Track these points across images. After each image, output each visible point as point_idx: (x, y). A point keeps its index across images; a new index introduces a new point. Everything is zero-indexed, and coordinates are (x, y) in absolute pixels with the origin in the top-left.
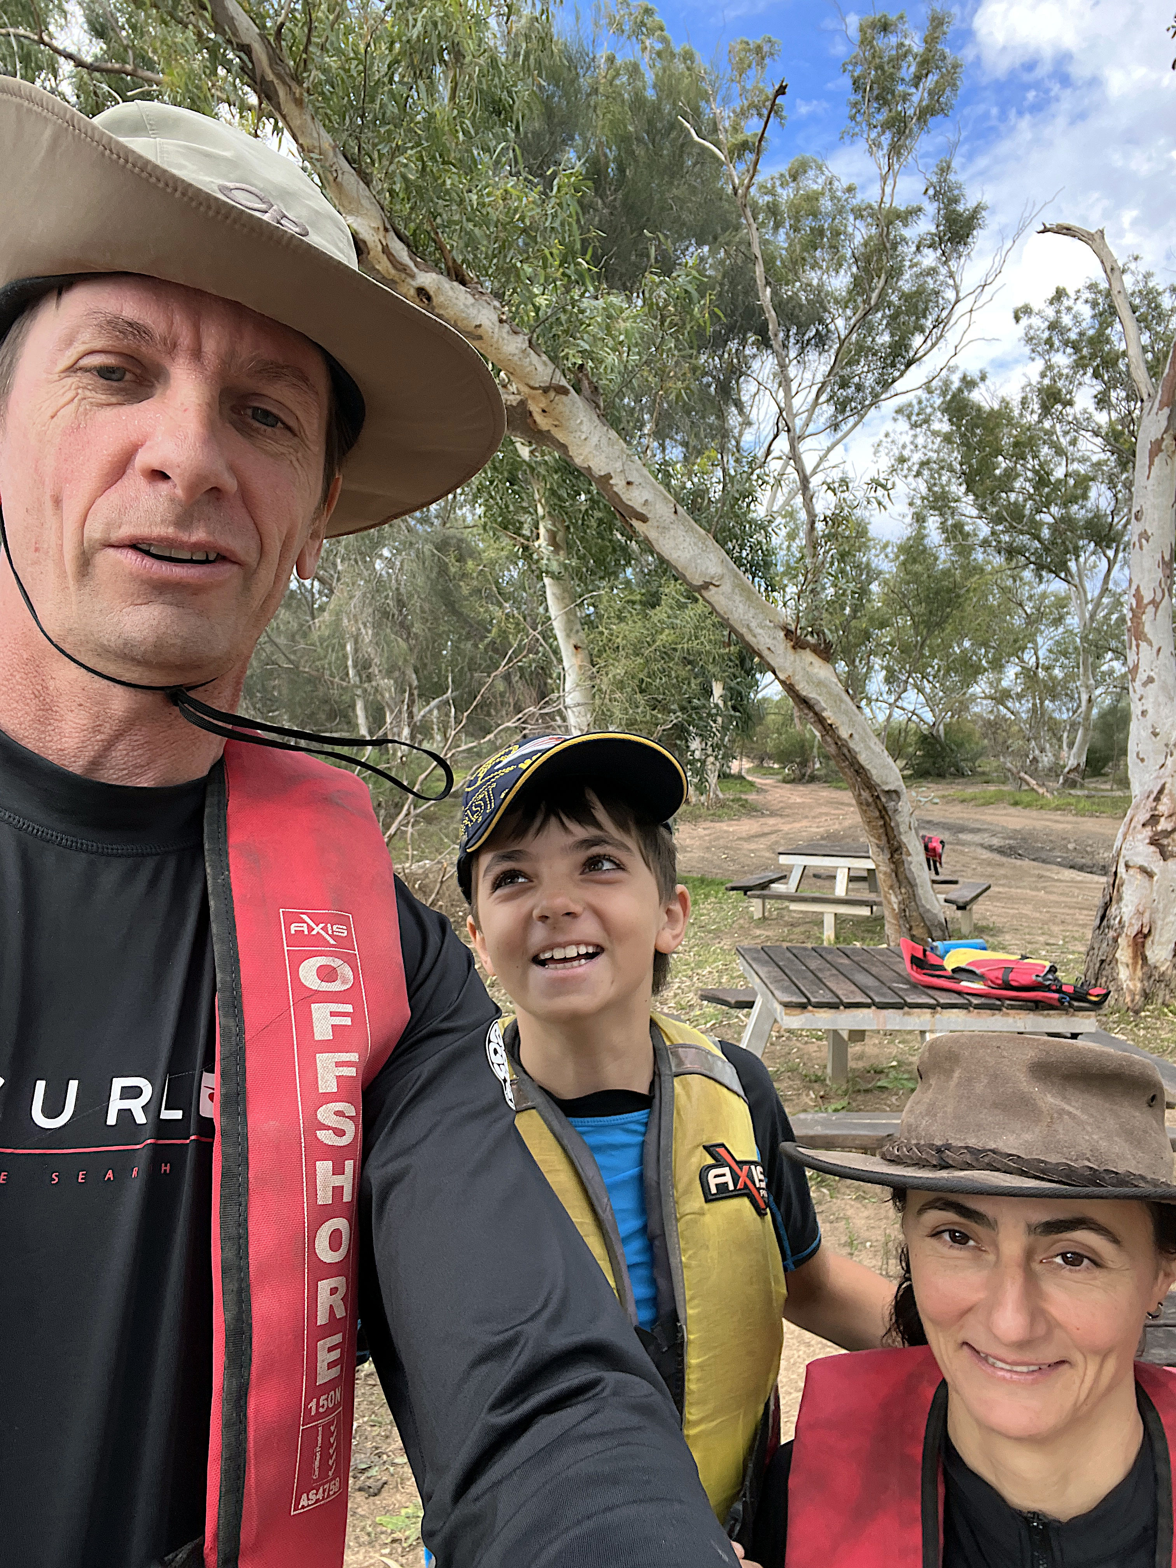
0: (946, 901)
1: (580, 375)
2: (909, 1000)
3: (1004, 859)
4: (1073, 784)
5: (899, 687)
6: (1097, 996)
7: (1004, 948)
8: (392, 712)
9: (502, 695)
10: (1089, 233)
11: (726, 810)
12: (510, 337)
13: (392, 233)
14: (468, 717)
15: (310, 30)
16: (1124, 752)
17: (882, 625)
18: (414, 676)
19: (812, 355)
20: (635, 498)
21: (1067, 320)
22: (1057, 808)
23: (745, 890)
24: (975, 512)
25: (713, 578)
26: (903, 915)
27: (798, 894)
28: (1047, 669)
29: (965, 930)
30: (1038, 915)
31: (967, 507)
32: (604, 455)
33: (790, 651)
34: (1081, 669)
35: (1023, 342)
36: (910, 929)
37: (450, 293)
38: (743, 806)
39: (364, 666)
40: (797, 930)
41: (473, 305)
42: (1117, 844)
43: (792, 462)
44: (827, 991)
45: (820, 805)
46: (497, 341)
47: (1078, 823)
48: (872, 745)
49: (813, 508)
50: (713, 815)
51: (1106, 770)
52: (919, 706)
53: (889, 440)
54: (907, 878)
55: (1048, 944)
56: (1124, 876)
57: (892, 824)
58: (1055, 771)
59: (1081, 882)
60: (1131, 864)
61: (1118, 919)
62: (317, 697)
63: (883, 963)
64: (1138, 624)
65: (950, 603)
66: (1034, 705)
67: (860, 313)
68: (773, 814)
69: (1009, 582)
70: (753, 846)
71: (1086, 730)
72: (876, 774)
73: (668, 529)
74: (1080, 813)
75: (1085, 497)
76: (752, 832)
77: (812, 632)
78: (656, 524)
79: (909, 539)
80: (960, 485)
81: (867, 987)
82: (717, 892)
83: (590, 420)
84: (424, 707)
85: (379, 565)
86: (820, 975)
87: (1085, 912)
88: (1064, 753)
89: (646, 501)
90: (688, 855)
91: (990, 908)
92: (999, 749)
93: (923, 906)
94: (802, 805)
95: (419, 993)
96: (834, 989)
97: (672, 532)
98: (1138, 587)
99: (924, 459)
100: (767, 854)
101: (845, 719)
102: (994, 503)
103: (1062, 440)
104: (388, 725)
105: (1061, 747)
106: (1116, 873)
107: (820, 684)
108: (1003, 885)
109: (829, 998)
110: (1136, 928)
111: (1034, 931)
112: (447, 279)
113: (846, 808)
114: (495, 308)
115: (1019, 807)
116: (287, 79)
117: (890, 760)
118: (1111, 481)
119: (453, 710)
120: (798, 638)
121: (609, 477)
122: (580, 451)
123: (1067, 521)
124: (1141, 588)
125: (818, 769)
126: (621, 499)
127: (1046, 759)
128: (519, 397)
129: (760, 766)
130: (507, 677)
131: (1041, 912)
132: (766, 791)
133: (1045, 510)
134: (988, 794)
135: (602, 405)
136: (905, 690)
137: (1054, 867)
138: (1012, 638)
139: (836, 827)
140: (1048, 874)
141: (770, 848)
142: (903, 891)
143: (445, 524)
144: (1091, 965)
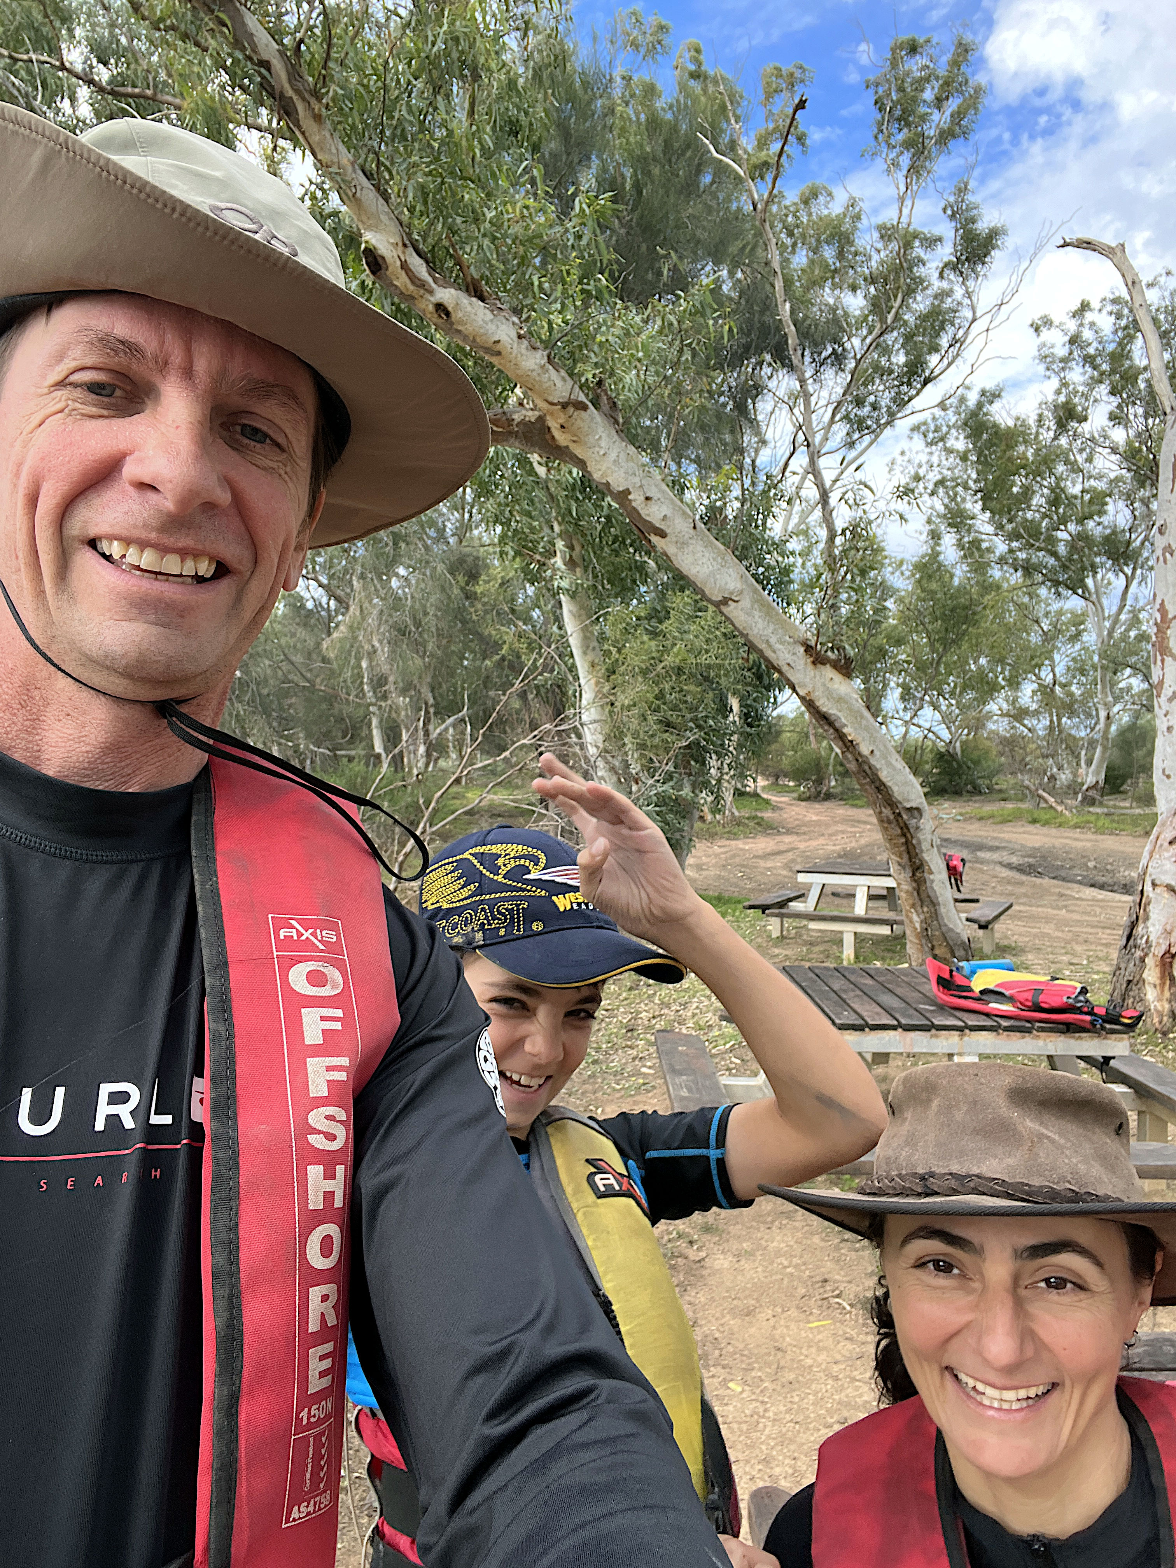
0: (968, 920)
1: (599, 391)
2: (936, 1022)
3: (1024, 878)
4: (1092, 802)
5: (915, 704)
6: (1130, 1018)
7: (1027, 968)
8: (408, 730)
9: (518, 712)
10: (1109, 247)
11: (741, 828)
12: (529, 353)
13: (411, 249)
14: (484, 734)
15: (329, 46)
16: (1147, 769)
17: (899, 642)
18: (430, 695)
19: (829, 373)
20: (654, 514)
21: (1087, 334)
22: (1076, 826)
23: (764, 908)
24: (990, 529)
25: (732, 593)
26: (926, 934)
27: (816, 913)
28: (1063, 686)
29: (987, 949)
30: (1060, 934)
31: (983, 523)
32: (622, 470)
33: (810, 667)
34: (1099, 686)
35: (1037, 361)
36: (933, 948)
37: (469, 309)
38: (758, 824)
39: (379, 682)
40: (816, 949)
41: (491, 321)
42: (1144, 862)
43: (810, 476)
44: (852, 1013)
45: (836, 823)
46: (516, 357)
47: (1097, 841)
48: (894, 762)
49: (833, 523)
50: (729, 832)
51: (1125, 787)
52: (935, 724)
53: (906, 458)
54: (929, 897)
55: (1072, 964)
56: (1151, 895)
57: (914, 842)
58: (1073, 788)
59: (1102, 901)
60: (1157, 882)
61: (1145, 939)
62: (332, 715)
63: (909, 984)
64: (1163, 639)
65: (966, 620)
66: (1051, 721)
67: (876, 332)
68: (789, 832)
69: (1026, 599)
70: (769, 864)
71: (1105, 748)
72: (897, 791)
73: (687, 544)
74: (1100, 831)
75: (1101, 513)
76: (768, 850)
77: (832, 648)
78: (674, 539)
79: (923, 557)
80: (976, 502)
81: (893, 1009)
82: (734, 911)
83: (609, 435)
84: (440, 725)
85: (395, 583)
86: (844, 996)
87: (1108, 931)
88: (1082, 770)
89: (665, 516)
90: (705, 873)
91: (1011, 927)
92: (1016, 766)
93: (946, 925)
94: (818, 823)
95: (409, 999)
96: (859, 1010)
97: (691, 547)
98: (1163, 601)
99: (939, 477)
100: (784, 873)
101: (866, 734)
102: (1010, 521)
103: (1078, 457)
104: (404, 743)
105: (1078, 764)
106: (1142, 892)
107: (840, 700)
108: (1023, 904)
109: (853, 1020)
110: (1164, 948)
111: (1057, 951)
112: (466, 295)
113: (863, 826)
114: (514, 324)
115: (1038, 825)
116: (307, 96)
117: (911, 776)
118: (1128, 497)
119: (469, 727)
120: (818, 653)
121: (627, 492)
122: (598, 467)
123: (1084, 537)
124: (1166, 603)
125: (833, 787)
126: (639, 515)
127: (1063, 777)
128: (537, 413)
129: (776, 783)
130: (523, 695)
131: (1063, 931)
132: (781, 809)
133: (1062, 527)
134: (1006, 812)
135: (621, 420)
136: (921, 708)
137: (1075, 886)
138: (1029, 654)
139: (853, 844)
140: (1068, 892)
141: (787, 866)
142: (925, 909)
143: (461, 542)
144: (1118, 985)
